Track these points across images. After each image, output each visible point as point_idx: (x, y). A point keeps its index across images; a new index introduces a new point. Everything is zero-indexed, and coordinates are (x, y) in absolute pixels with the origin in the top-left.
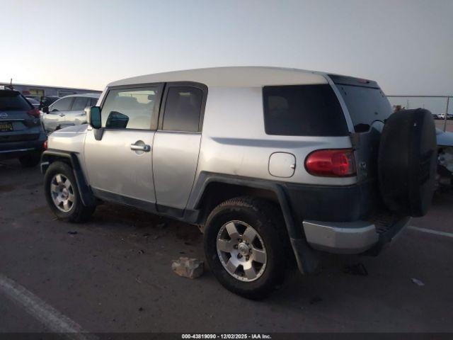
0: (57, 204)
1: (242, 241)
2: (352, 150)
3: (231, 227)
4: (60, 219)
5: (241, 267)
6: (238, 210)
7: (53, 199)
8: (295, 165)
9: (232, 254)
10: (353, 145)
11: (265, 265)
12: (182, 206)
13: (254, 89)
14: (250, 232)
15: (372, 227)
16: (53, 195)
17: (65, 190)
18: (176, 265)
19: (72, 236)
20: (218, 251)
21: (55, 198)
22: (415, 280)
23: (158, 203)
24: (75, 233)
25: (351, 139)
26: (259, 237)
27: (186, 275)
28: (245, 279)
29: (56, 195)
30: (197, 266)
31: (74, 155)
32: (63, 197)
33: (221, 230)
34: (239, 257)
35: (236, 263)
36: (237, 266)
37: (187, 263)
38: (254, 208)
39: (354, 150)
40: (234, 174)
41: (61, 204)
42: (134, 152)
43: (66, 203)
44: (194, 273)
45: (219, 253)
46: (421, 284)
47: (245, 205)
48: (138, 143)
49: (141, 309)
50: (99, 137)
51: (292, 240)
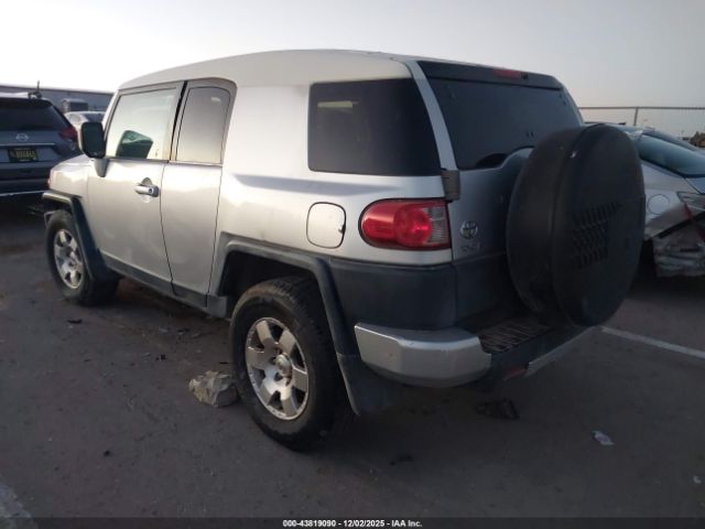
0: (63, 276)
1: (281, 353)
2: (445, 201)
3: (263, 328)
4: (67, 300)
5: (277, 395)
6: (269, 299)
7: (58, 267)
8: (344, 227)
9: (267, 373)
10: (446, 192)
11: (307, 394)
12: (202, 289)
13: (298, 88)
14: (288, 338)
15: (475, 341)
16: (57, 262)
17: (73, 254)
18: (195, 383)
19: (71, 327)
20: (248, 365)
21: (61, 266)
22: (598, 435)
23: (175, 282)
24: (79, 322)
25: (444, 180)
26: (299, 347)
27: (206, 400)
28: (283, 415)
29: (61, 261)
30: (225, 387)
31: (76, 199)
32: (71, 265)
33: (251, 333)
34: (278, 378)
35: (272, 387)
36: (272, 392)
37: (211, 383)
38: (291, 298)
39: (451, 201)
40: (260, 238)
41: (68, 276)
42: (140, 196)
43: (73, 275)
44: (218, 399)
45: (250, 370)
46: (608, 442)
47: (279, 293)
48: (146, 182)
49: (107, 453)
50: (103, 172)
51: (339, 356)
